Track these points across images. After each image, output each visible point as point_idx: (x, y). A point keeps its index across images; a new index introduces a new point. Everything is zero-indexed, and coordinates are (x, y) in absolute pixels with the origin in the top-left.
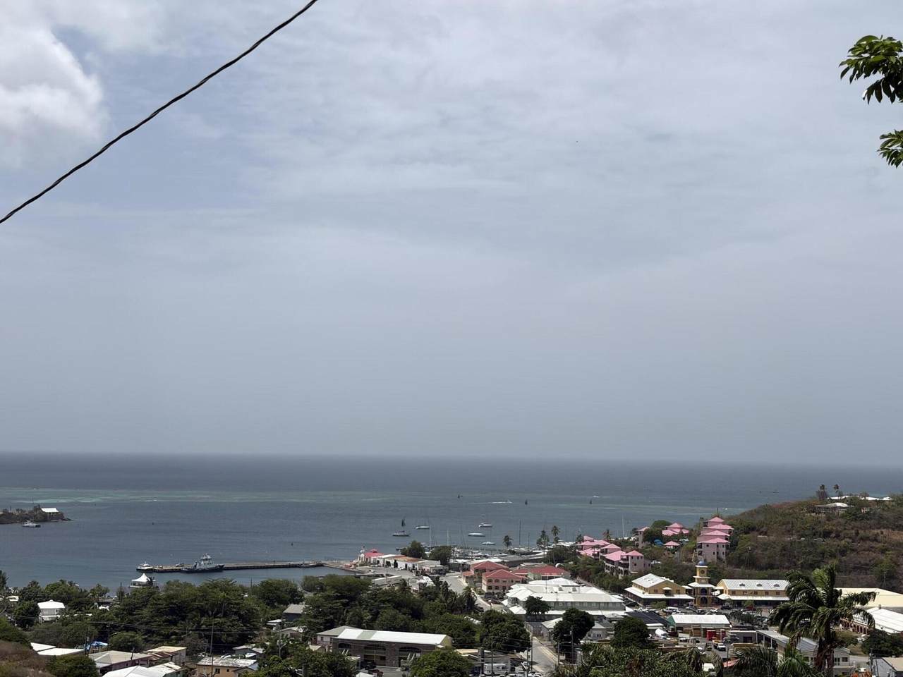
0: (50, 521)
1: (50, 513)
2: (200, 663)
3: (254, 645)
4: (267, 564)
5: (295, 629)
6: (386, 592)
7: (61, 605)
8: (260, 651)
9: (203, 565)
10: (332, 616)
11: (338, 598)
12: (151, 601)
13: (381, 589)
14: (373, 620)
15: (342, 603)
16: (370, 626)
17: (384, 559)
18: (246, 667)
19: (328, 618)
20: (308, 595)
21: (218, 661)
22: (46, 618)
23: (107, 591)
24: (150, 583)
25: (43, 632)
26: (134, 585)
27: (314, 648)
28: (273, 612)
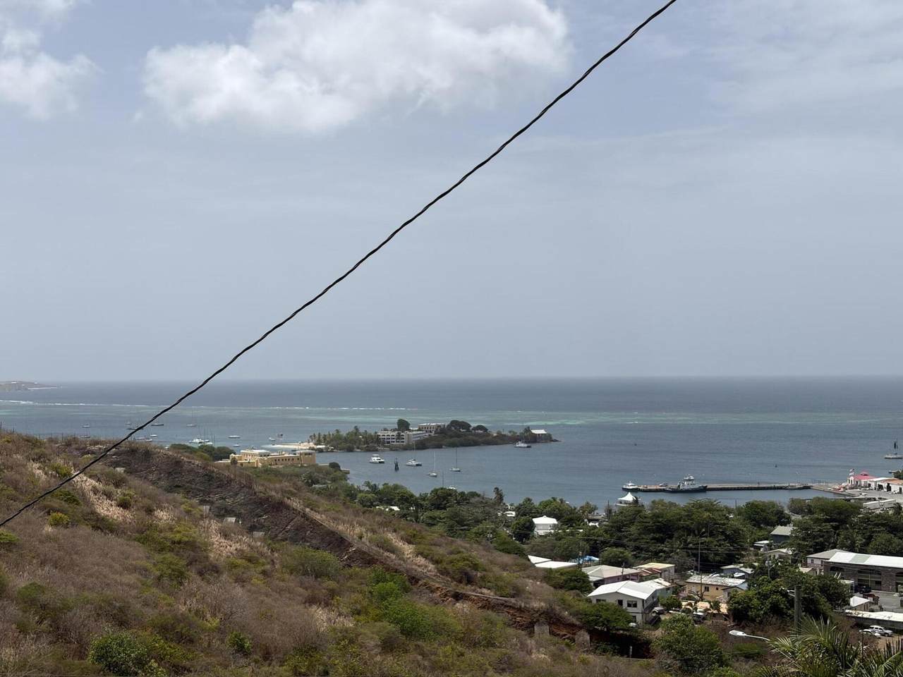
0: (539, 442)
1: (539, 435)
2: (689, 580)
3: (742, 565)
4: (750, 486)
5: (784, 550)
6: (878, 516)
7: (553, 521)
8: (749, 571)
9: (686, 486)
10: (821, 539)
11: (826, 521)
12: (638, 518)
13: (873, 513)
14: (867, 544)
15: (832, 526)
16: (863, 550)
17: (876, 482)
18: (735, 587)
19: (817, 541)
20: (795, 517)
21: (707, 579)
22: (541, 532)
23: (595, 508)
24: (636, 502)
25: (538, 545)
26: (621, 503)
27: (805, 570)
28: (760, 534)
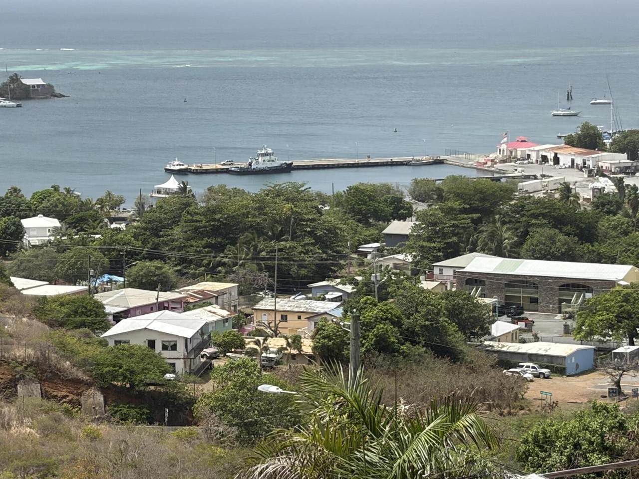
0: (33, 98)
1: (33, 86)
2: (257, 307)
3: (339, 280)
4: (357, 161)
5: (401, 257)
6: (539, 201)
7: (55, 223)
8: (349, 288)
9: (261, 163)
10: (455, 239)
11: (464, 211)
12: (185, 216)
13: (530, 197)
14: (519, 244)
15: (472, 219)
16: (514, 253)
17: (538, 151)
18: (326, 313)
19: (449, 240)
20: (421, 207)
21: (285, 303)
22: (35, 241)
23: (121, 201)
24: (183, 190)
25: (29, 261)
26: (159, 192)
27: (427, 285)
28: (368, 233)
